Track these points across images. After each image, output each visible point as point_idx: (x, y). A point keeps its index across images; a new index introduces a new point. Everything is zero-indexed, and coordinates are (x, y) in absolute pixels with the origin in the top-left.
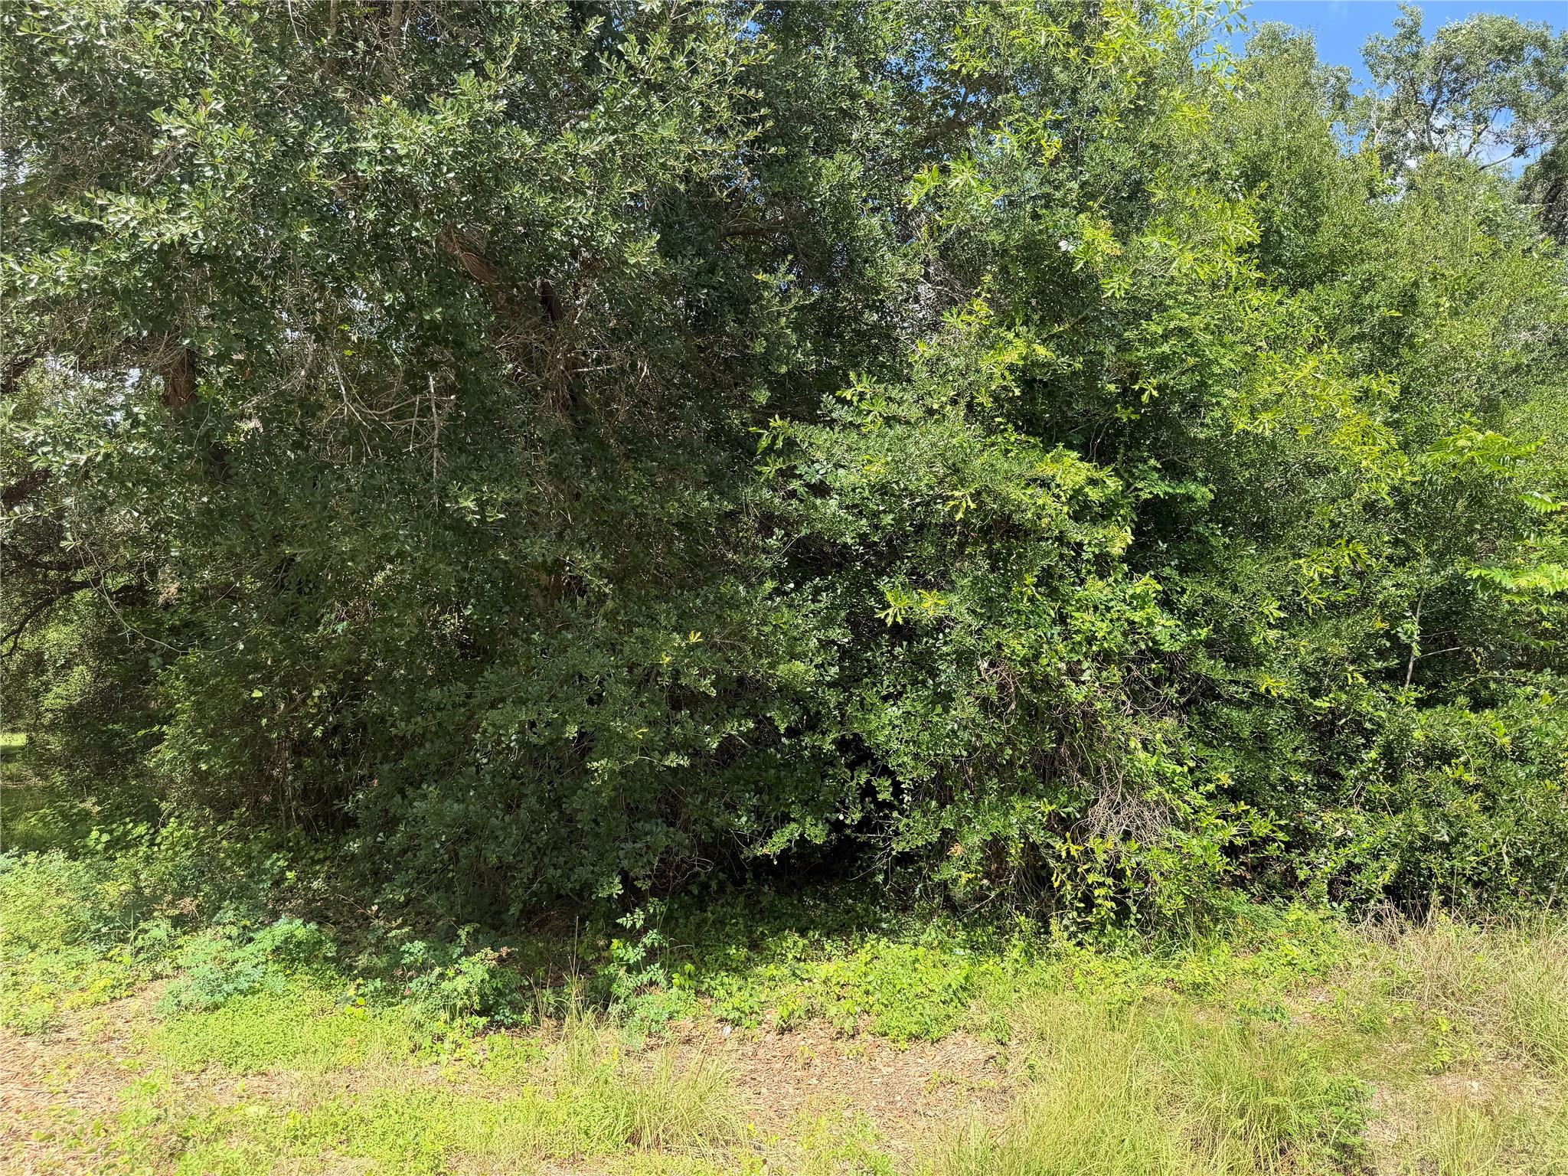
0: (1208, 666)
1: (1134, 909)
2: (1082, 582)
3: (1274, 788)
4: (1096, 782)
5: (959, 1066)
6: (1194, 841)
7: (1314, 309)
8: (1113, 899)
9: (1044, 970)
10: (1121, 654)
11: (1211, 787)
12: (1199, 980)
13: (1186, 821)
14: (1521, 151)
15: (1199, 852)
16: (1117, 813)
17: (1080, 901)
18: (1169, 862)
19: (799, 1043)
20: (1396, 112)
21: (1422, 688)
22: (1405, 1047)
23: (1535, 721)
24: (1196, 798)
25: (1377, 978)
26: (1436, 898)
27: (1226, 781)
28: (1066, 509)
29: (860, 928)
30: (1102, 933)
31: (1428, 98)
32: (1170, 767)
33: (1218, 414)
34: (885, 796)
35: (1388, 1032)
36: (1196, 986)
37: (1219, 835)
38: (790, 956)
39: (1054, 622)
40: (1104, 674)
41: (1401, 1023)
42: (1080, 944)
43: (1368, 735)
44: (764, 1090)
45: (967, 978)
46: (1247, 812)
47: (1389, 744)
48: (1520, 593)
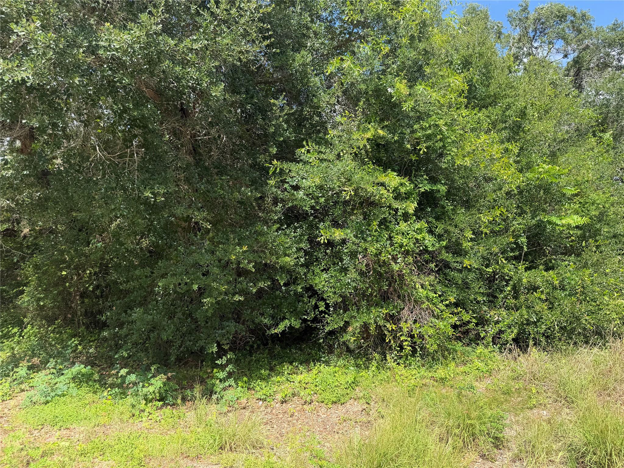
0: (447, 256)
1: (419, 350)
2: (398, 224)
3: (472, 302)
4: (404, 301)
5: (352, 413)
6: (441, 323)
7: (488, 117)
8: (410, 346)
9: (384, 375)
10: (413, 251)
11: (447, 302)
12: (443, 377)
13: (438, 315)
14: (566, 56)
15: (443, 327)
16: (412, 313)
17: (398, 347)
18: (431, 331)
19: (290, 407)
20: (520, 40)
21: (527, 263)
22: (520, 399)
23: (568, 275)
24: (442, 306)
25: (510, 373)
26: (531, 343)
27: (453, 300)
28: (391, 195)
29: (313, 361)
30: (407, 359)
31: (531, 35)
32: (431, 295)
33: (449, 158)
34: (322, 308)
35: (513, 393)
36: (442, 379)
37: (450, 321)
38: (286, 373)
39: (387, 239)
40: (406, 259)
41: (518, 390)
42: (398, 364)
43: (507, 281)
44: (275, 426)
45: (355, 379)
46: (461, 311)
47: (515, 284)
48: (563, 226)
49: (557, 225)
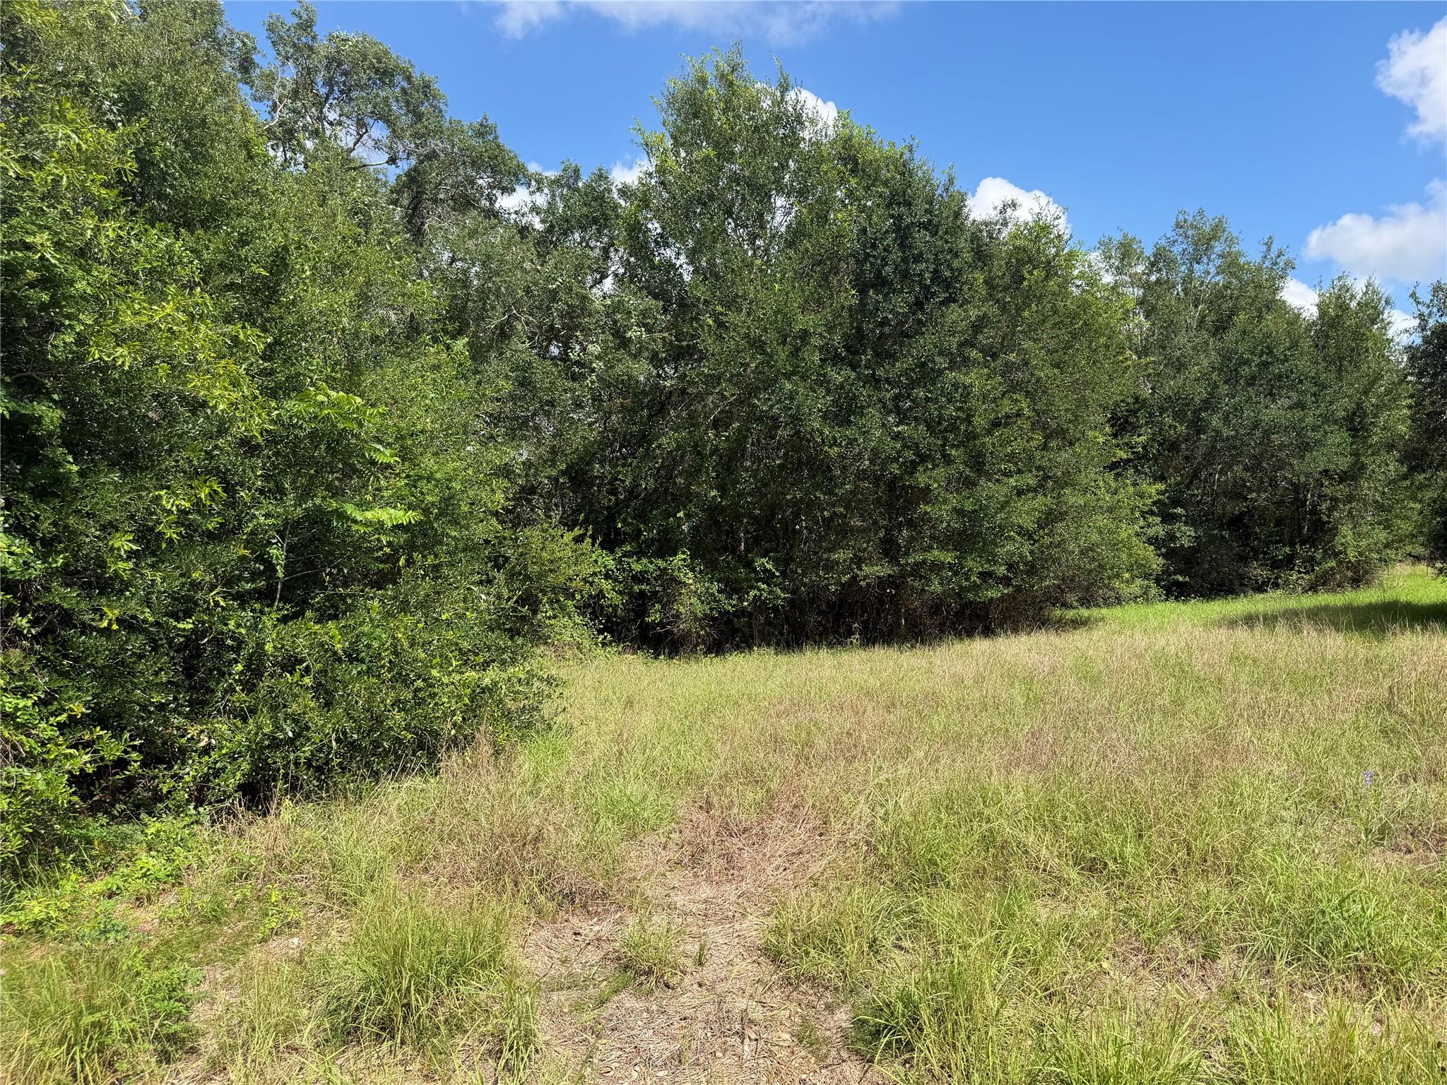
0: (66, 596)
3: (144, 708)
6: (39, 776)
11: (62, 718)
12: (43, 916)
13: (30, 754)
14: (393, 161)
15: (42, 786)
20: (296, 93)
21: (288, 606)
22: (242, 925)
23: (367, 628)
24: (46, 730)
25: (224, 870)
26: (280, 787)
27: (79, 709)
31: (321, 90)
32: (12, 702)
33: (70, 337)
35: (226, 915)
36: (37, 923)
37: (68, 765)
41: (241, 905)
43: (237, 649)
46: (100, 737)
47: (251, 655)
48: (366, 525)
49: (355, 521)
